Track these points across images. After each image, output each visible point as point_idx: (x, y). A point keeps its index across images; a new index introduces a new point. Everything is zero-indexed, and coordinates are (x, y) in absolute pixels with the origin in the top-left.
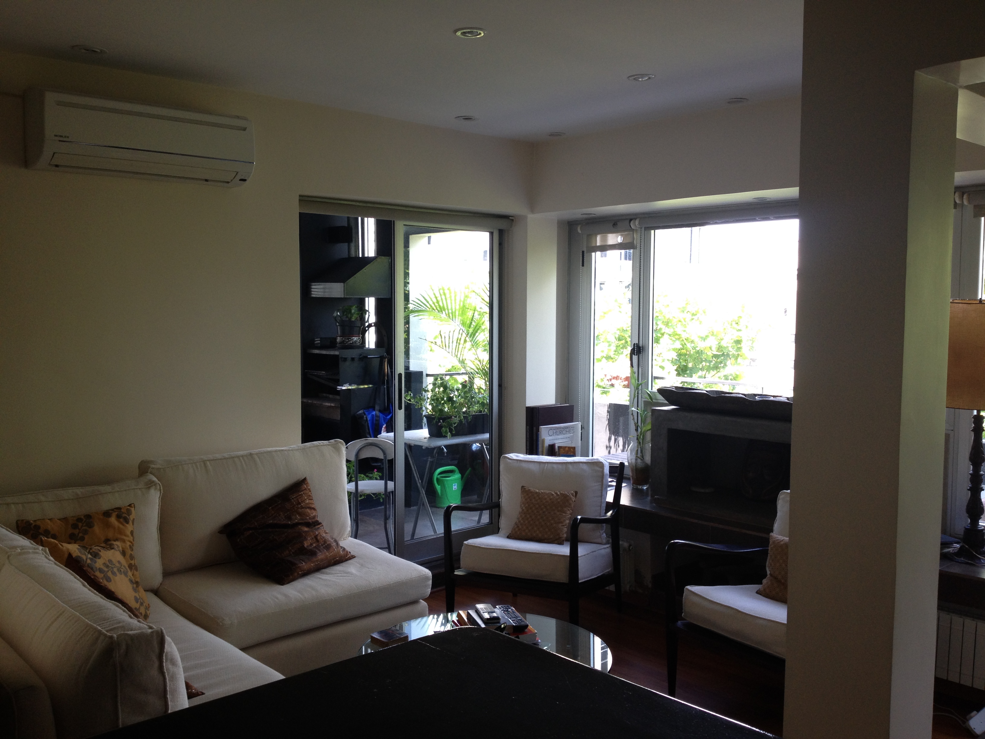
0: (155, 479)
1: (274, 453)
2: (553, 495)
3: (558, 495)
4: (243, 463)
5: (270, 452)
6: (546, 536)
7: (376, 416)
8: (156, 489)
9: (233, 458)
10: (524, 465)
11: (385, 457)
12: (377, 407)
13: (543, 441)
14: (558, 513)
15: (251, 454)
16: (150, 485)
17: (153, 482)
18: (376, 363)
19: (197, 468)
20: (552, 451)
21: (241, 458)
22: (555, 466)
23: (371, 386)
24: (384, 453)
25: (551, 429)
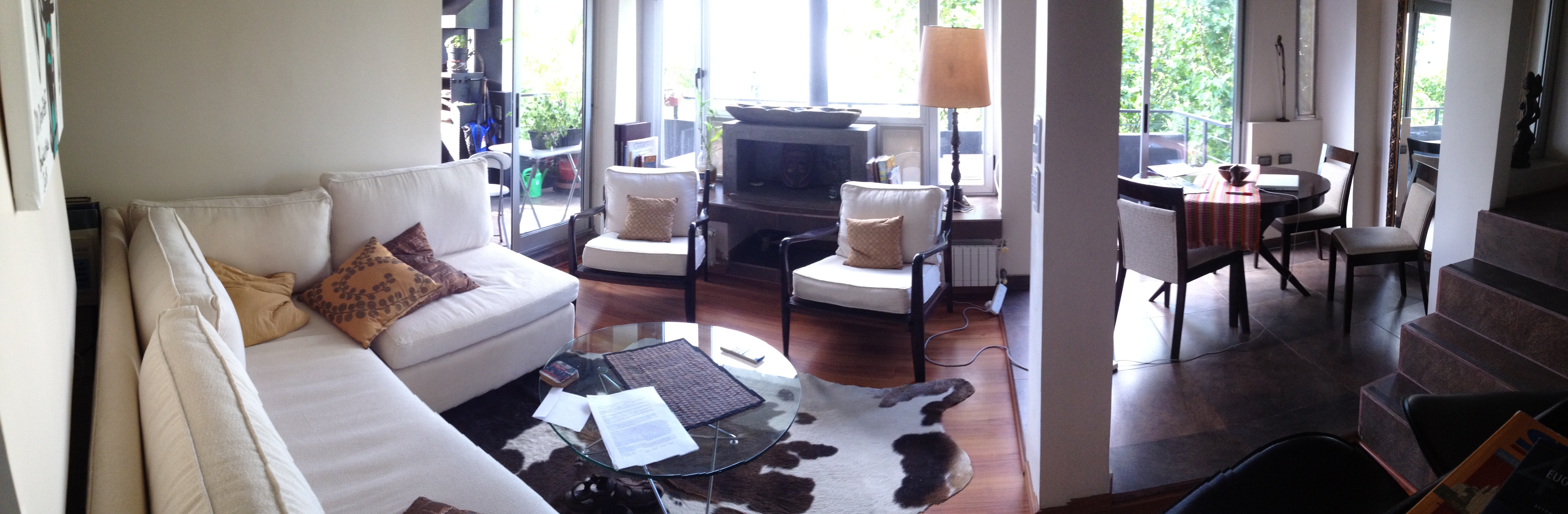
0: (325, 192)
1: (429, 171)
2: (657, 202)
3: (662, 202)
4: (404, 179)
5: (426, 170)
6: (655, 236)
7: (479, 129)
8: (326, 202)
9: (395, 174)
10: (626, 177)
11: (502, 168)
12: (479, 122)
13: (631, 154)
14: (664, 217)
15: (411, 172)
16: (321, 198)
17: (324, 195)
18: (476, 85)
19: (369, 184)
20: (638, 162)
21: (402, 175)
22: (655, 177)
23: (473, 104)
24: (501, 165)
25: (636, 143)
